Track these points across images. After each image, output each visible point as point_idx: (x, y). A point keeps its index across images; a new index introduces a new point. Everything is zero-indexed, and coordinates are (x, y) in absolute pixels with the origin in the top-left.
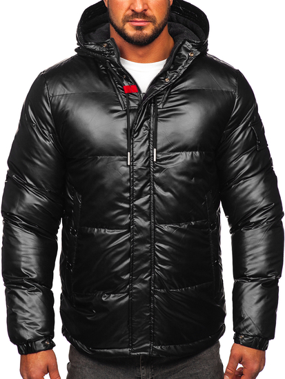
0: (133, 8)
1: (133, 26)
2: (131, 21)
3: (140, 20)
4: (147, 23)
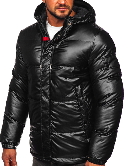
0: (60, 3)
1: (60, 11)
2: (59, 9)
3: (63, 8)
4: (66, 9)
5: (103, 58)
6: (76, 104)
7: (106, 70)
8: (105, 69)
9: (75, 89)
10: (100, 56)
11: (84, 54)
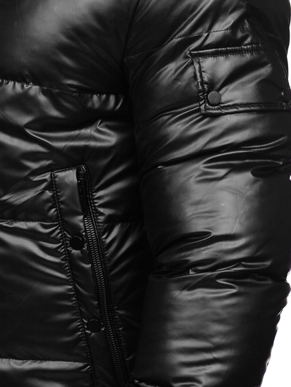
5: (194, 56)
6: (47, 237)
7: (205, 116)
8: (199, 110)
9: (47, 176)
10: (176, 40)
11: (95, 23)
